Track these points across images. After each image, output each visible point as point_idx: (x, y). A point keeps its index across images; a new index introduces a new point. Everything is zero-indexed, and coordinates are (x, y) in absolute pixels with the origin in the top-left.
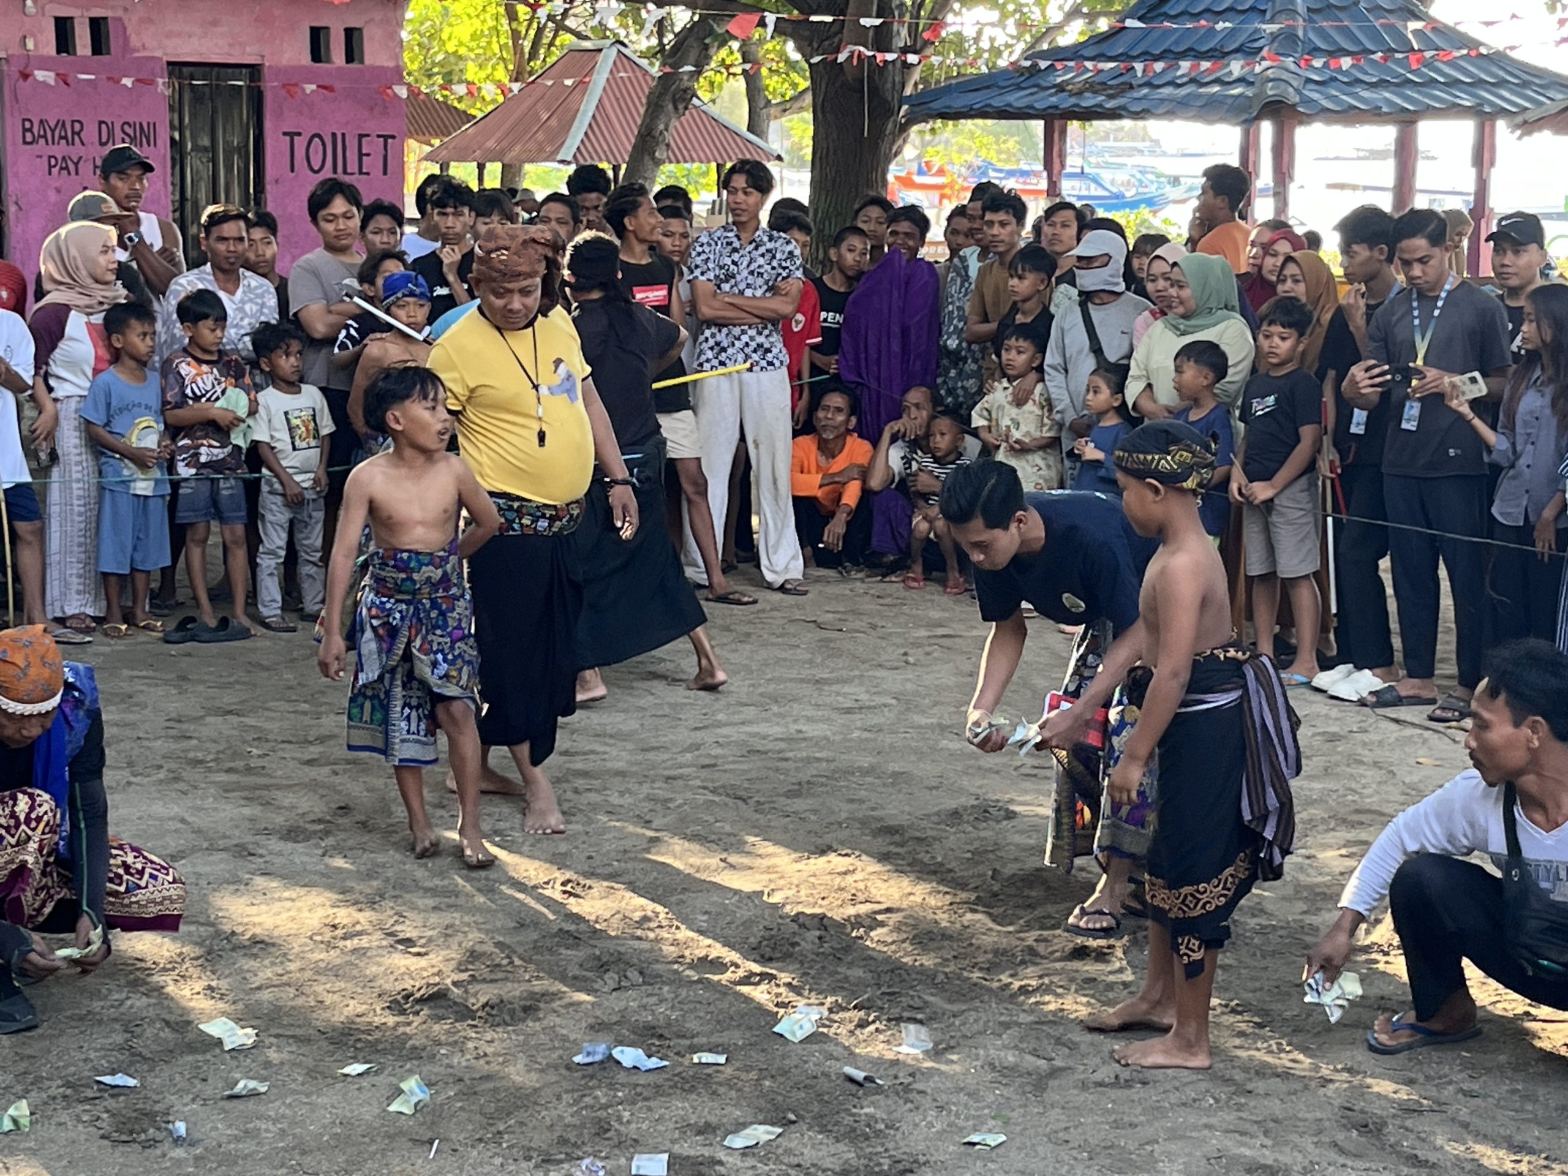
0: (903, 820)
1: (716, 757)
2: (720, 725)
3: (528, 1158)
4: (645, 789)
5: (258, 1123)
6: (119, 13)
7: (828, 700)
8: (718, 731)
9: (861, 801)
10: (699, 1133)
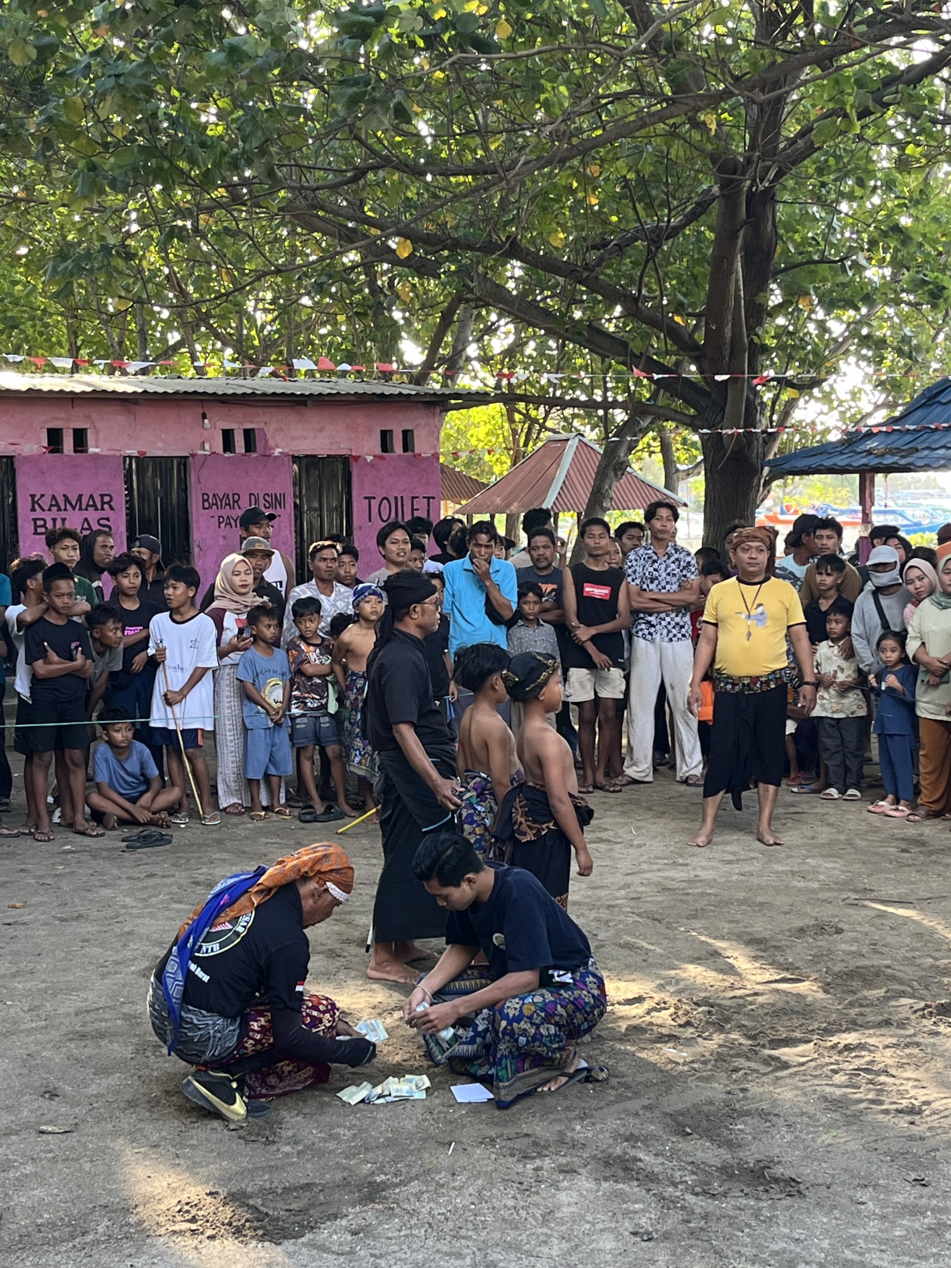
0: (767, 934)
1: (641, 893)
2: (643, 872)
3: (513, 1155)
4: (593, 914)
5: (339, 1130)
6: (262, 425)
7: (716, 855)
8: (643, 876)
9: (738, 922)
10: (627, 1140)
